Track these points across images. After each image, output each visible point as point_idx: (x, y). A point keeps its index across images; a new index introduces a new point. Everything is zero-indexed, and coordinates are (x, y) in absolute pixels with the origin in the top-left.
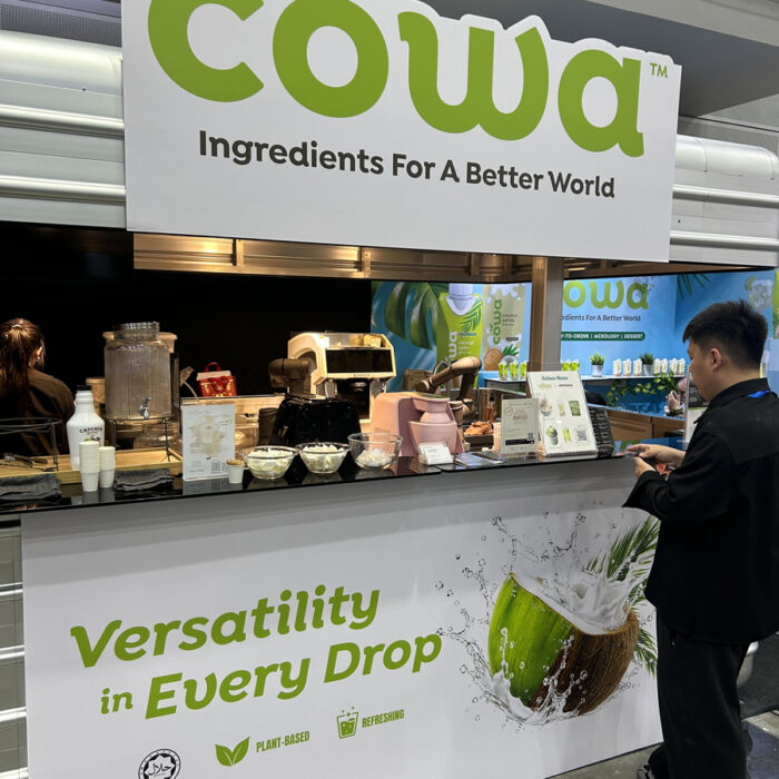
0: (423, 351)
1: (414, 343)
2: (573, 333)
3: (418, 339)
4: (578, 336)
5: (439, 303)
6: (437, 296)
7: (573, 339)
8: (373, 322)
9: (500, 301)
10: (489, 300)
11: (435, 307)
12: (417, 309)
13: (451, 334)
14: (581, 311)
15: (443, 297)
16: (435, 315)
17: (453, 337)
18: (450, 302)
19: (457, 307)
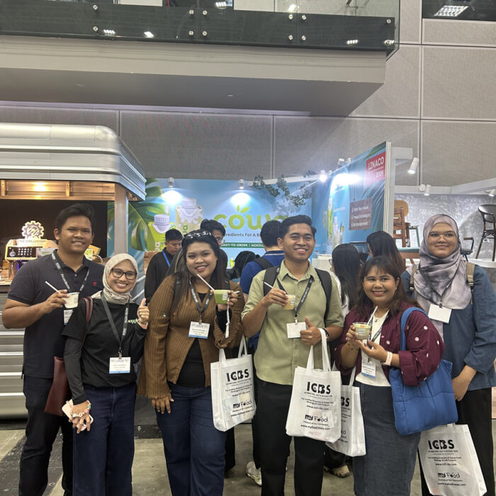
0: (139, 252)
1: (133, 247)
2: (236, 244)
3: (136, 247)
4: (240, 245)
5: (148, 227)
6: (147, 224)
7: (236, 247)
8: (108, 237)
9: (186, 226)
10: (180, 225)
11: (146, 229)
12: (135, 230)
13: (156, 243)
14: (241, 231)
15: (150, 224)
16: (146, 234)
17: (158, 245)
18: (155, 227)
19: (160, 229)
